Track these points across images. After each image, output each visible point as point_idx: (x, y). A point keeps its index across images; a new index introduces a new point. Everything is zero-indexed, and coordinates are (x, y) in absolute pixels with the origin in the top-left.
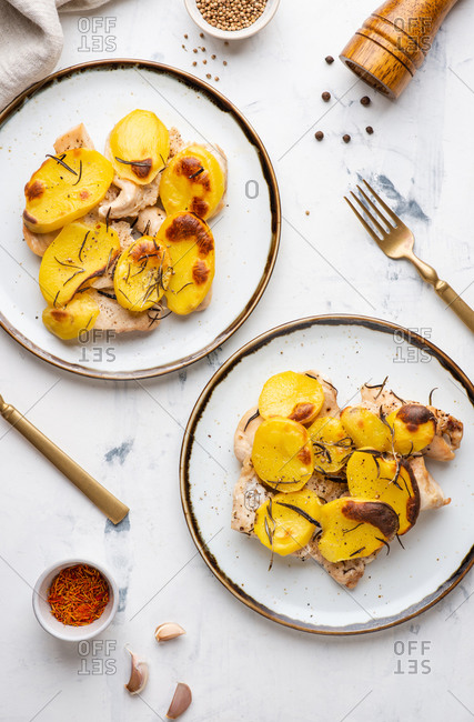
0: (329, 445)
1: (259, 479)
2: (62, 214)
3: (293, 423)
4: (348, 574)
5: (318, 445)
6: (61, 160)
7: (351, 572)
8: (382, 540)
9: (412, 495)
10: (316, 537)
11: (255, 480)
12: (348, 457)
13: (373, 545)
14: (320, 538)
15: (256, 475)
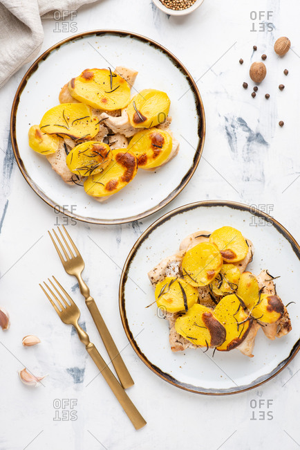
0: (226, 280)
1: (181, 265)
2: (87, 97)
3: (220, 256)
4: (177, 344)
5: (221, 275)
6: (113, 76)
7: (180, 344)
8: (207, 344)
9: (241, 337)
10: (180, 314)
11: (178, 263)
12: (229, 294)
13: (201, 341)
14: (181, 316)
15: (181, 261)
